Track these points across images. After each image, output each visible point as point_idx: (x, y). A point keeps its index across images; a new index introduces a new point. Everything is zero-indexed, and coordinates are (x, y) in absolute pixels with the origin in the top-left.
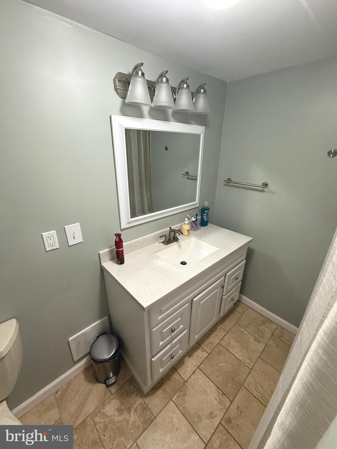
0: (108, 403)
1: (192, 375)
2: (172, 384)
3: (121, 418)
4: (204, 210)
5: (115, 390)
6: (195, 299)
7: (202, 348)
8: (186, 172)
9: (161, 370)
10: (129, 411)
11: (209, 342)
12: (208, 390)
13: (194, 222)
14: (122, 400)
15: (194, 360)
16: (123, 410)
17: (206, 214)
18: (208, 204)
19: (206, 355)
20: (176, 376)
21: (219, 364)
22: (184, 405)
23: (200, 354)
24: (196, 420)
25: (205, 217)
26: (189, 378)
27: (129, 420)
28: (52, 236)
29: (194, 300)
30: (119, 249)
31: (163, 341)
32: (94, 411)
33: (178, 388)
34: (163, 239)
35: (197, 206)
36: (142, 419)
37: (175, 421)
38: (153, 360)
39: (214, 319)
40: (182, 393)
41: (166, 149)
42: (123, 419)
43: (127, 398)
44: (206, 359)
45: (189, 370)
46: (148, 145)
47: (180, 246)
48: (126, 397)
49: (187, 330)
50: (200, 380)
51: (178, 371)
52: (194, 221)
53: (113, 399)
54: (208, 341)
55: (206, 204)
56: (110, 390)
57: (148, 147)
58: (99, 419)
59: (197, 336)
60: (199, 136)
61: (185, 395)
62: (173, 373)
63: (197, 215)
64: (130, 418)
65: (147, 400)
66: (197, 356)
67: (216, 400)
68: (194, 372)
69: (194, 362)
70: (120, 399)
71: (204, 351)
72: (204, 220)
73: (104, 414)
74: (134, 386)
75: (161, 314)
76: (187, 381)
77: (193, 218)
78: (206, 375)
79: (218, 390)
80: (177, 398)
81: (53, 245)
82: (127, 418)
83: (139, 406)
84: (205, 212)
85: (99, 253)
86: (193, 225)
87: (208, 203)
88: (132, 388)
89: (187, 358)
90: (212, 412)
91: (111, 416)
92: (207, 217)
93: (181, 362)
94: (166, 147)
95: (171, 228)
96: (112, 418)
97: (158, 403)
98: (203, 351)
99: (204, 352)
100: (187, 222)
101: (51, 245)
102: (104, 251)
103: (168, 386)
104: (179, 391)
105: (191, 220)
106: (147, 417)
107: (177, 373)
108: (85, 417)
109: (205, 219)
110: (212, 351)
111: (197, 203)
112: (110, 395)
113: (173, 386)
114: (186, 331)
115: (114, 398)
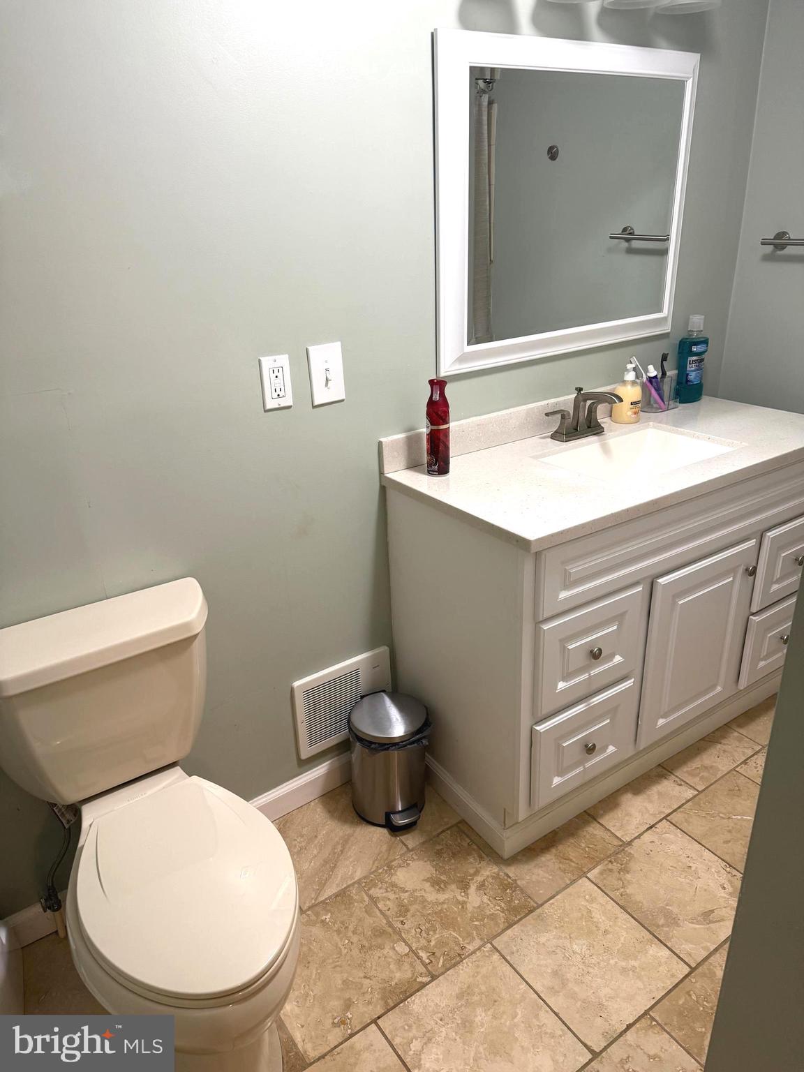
0: (400, 866)
1: (644, 832)
2: (583, 845)
3: (442, 897)
4: (687, 347)
5: (418, 843)
6: (662, 581)
7: (676, 776)
8: (625, 230)
9: (557, 780)
10: (464, 887)
11: (699, 766)
12: (696, 868)
13: (653, 380)
14: (441, 864)
15: (651, 801)
16: (446, 883)
17: (695, 358)
18: (702, 321)
19: (690, 793)
20: (593, 830)
21: (734, 817)
22: (622, 890)
23: (670, 792)
24: (662, 922)
25: (691, 368)
26: (635, 838)
27: (465, 903)
28: (280, 369)
29: (660, 581)
30: (439, 425)
31: (567, 681)
32: (365, 878)
33: (602, 856)
34: (555, 424)
35: (667, 328)
36: (503, 905)
37: (597, 916)
38: (538, 728)
39: (719, 689)
40: (616, 866)
41: (553, 154)
42: (447, 899)
43: (453, 861)
44: (690, 803)
45: (635, 822)
46: (486, 148)
47: (606, 450)
48: (450, 860)
49: (633, 680)
50: (674, 843)
51: (600, 821)
52: (656, 377)
53: (413, 860)
54: (696, 764)
55: (697, 322)
56: (403, 843)
57: (486, 157)
58: (382, 893)
59: (661, 722)
60: (680, 85)
61: (625, 870)
62: (586, 823)
63: (664, 358)
64: (468, 898)
65: (512, 871)
66: (660, 794)
67: (724, 888)
68: (651, 827)
69: (649, 806)
70: (434, 861)
71: (683, 783)
72: (687, 381)
73: (393, 885)
74: (471, 840)
75: (566, 587)
76: (630, 843)
77: (651, 368)
78: (690, 836)
79: (728, 869)
80: (601, 873)
81: (282, 394)
82: (460, 898)
83: (490, 880)
84: (694, 349)
85: (380, 444)
86: (651, 394)
87: (705, 319)
88: (465, 844)
89: (629, 796)
90: (712, 911)
91: (415, 891)
92: (699, 369)
93: (610, 802)
94: (551, 149)
95: (580, 390)
96: (417, 894)
97: (544, 879)
98: (681, 785)
99: (684, 788)
100: (631, 376)
101: (275, 395)
102: (394, 439)
103: (570, 849)
104: (606, 862)
105: (644, 376)
106: (517, 902)
107: (598, 825)
108: (345, 886)
109: (693, 376)
110: (707, 787)
111: (665, 319)
112: (405, 852)
113: (587, 849)
114: (629, 683)
115: (415, 858)
